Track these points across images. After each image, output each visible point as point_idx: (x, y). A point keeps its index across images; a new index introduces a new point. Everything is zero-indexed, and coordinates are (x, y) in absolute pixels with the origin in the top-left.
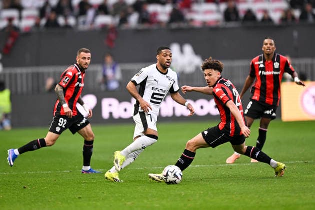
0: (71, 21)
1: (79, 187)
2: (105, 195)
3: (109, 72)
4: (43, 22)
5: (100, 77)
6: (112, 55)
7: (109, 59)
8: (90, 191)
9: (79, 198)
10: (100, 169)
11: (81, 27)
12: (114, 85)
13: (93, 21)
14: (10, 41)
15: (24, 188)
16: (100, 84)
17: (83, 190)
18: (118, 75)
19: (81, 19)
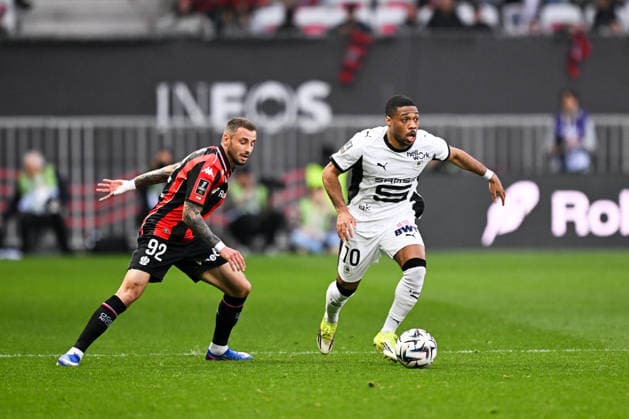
0: (489, 15)
1: (492, 388)
2: (552, 406)
3: (570, 133)
4: (425, 15)
5: (549, 143)
6: (576, 95)
7: (571, 103)
8: (519, 397)
9: (494, 412)
10: (543, 348)
11: (510, 29)
12: (579, 161)
13: (537, 17)
14: (353, 55)
15: (371, 385)
16: (548, 158)
17: (502, 394)
18: (590, 140)
19: (511, 11)
